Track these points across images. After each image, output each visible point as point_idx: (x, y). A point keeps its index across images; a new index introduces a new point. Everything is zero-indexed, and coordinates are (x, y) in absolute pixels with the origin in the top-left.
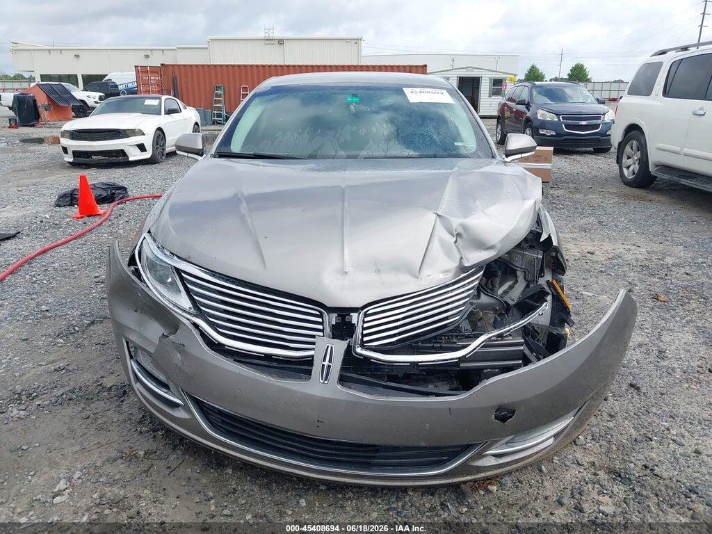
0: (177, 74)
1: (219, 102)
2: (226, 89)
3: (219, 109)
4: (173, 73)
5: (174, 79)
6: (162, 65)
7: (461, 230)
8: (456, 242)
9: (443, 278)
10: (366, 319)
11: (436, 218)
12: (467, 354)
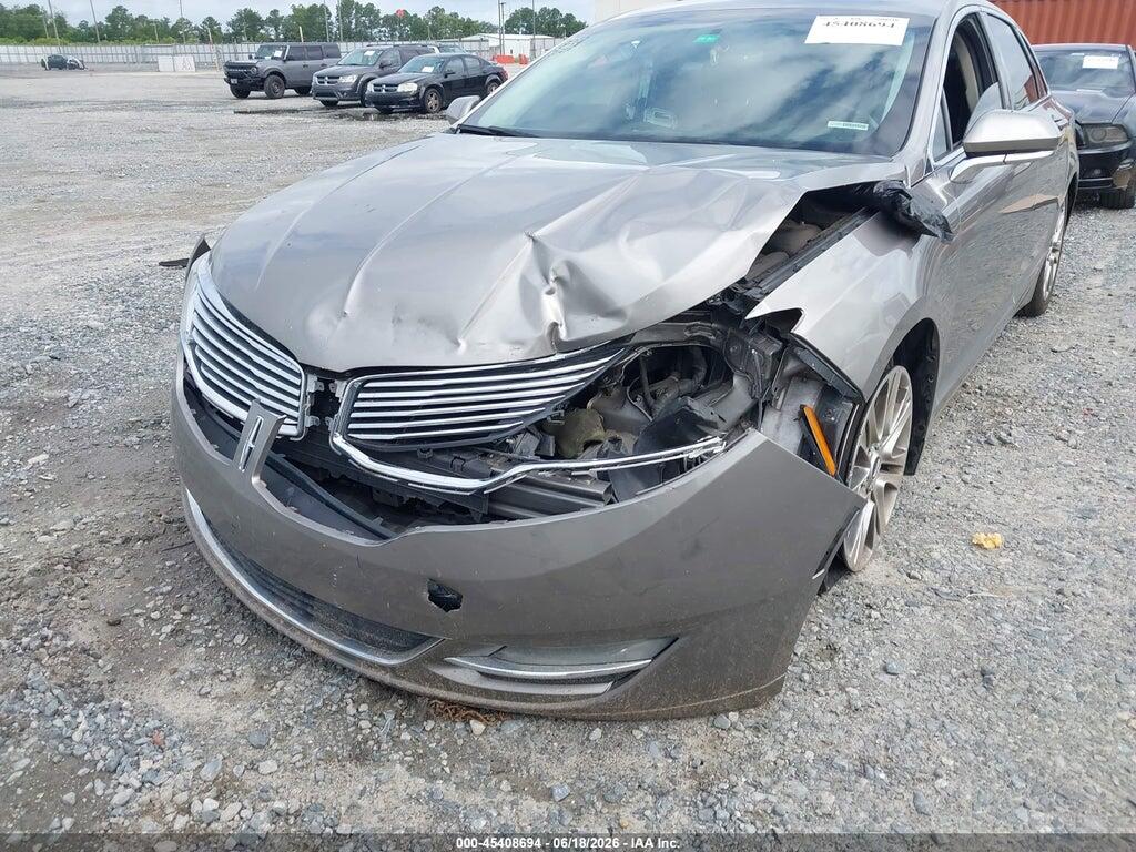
7: (564, 273)
8: (550, 292)
9: (508, 354)
10: (361, 395)
11: (530, 244)
12: (485, 488)
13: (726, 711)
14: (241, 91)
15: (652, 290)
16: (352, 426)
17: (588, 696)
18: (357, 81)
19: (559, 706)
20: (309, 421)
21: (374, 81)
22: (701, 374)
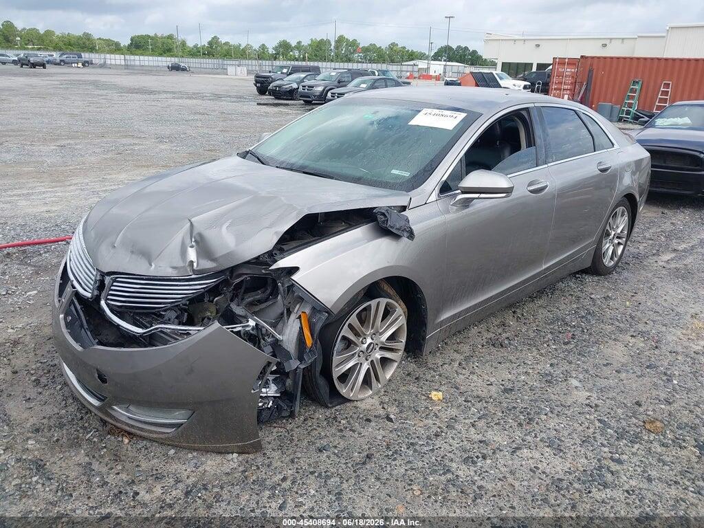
0: (595, 67)
1: (632, 98)
2: (645, 84)
3: (630, 105)
4: (591, 65)
5: (591, 71)
6: (582, 57)
7: (198, 239)
8: (192, 247)
9: (170, 272)
10: (114, 284)
11: (189, 224)
12: (145, 333)
13: (232, 453)
14: (262, 91)
15: (228, 251)
16: (109, 297)
17: (165, 433)
18: (324, 90)
19: (155, 436)
20: (96, 293)
21: (331, 91)
22: (268, 292)
